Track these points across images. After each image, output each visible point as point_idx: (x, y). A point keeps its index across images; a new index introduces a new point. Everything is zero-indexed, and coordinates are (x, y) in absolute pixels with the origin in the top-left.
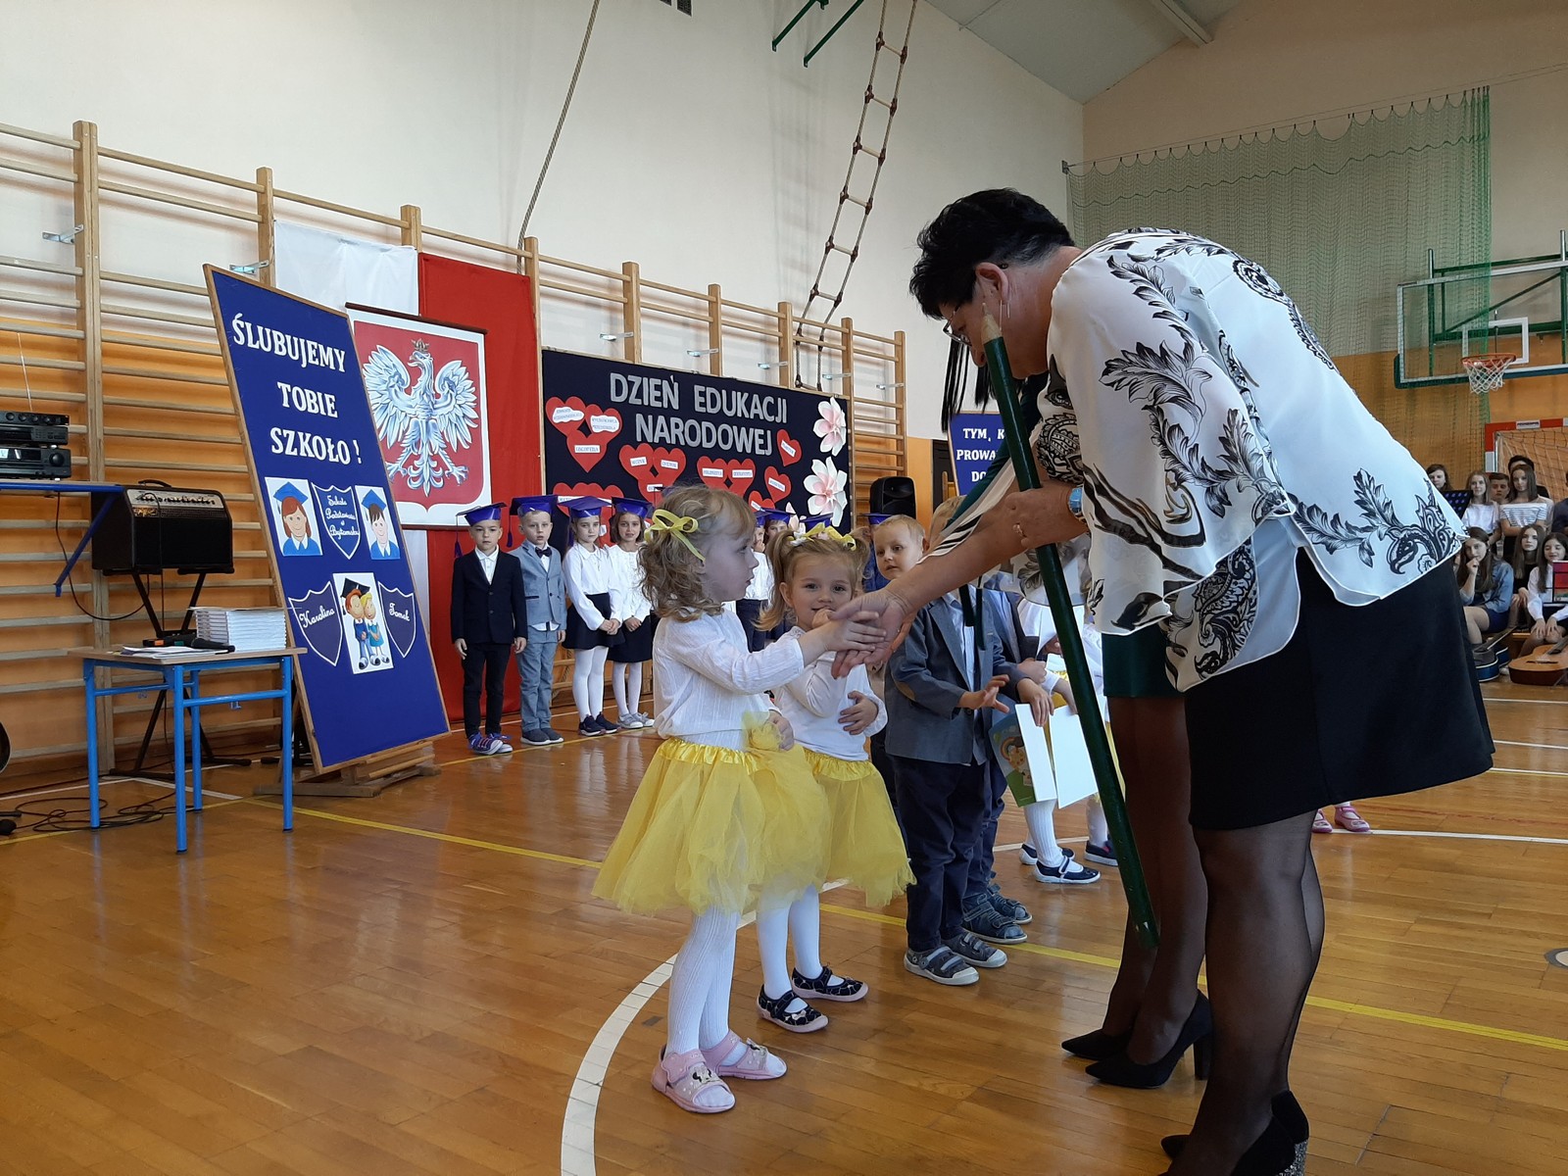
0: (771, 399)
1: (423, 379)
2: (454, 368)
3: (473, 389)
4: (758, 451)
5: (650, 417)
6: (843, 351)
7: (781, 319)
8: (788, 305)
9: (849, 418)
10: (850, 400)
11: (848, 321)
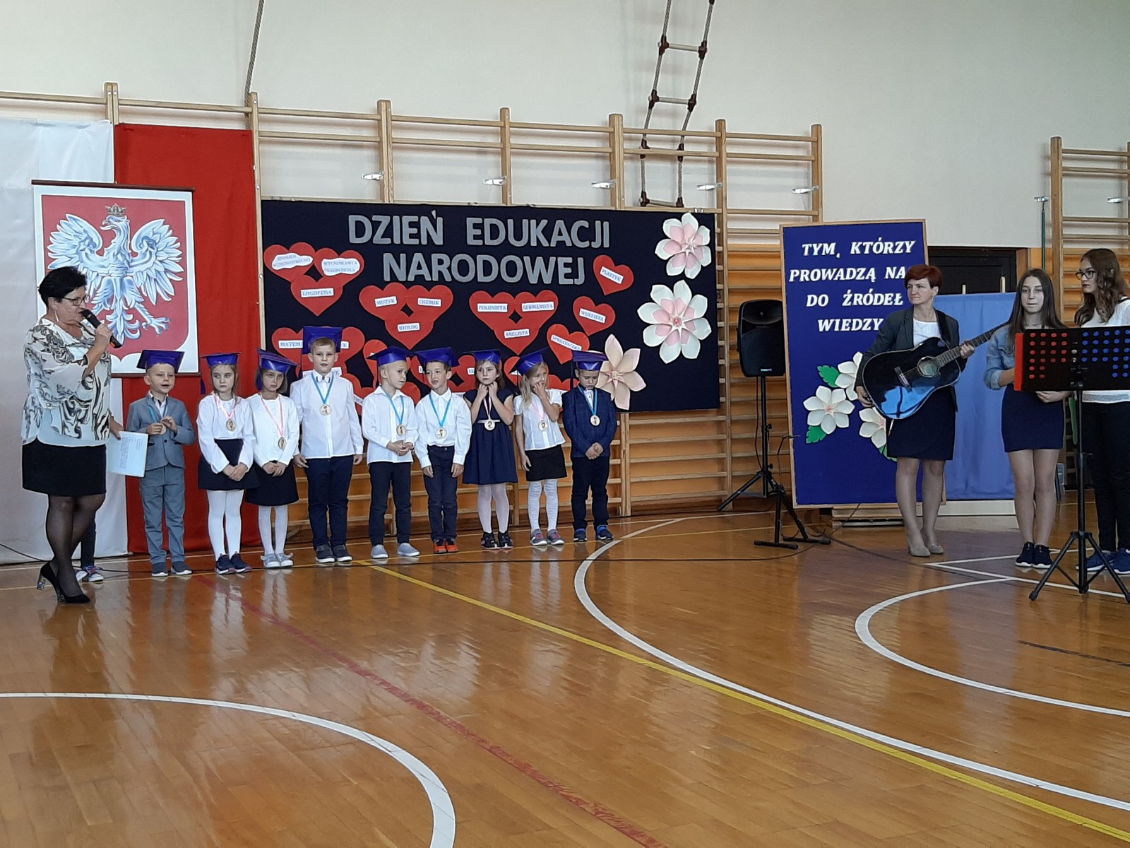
0: (586, 224)
1: (118, 241)
2: (156, 228)
3: (179, 244)
4: (563, 281)
5: (403, 257)
6: (717, 157)
7: (610, 133)
8: (616, 118)
9: (718, 234)
10: (722, 213)
11: (720, 124)
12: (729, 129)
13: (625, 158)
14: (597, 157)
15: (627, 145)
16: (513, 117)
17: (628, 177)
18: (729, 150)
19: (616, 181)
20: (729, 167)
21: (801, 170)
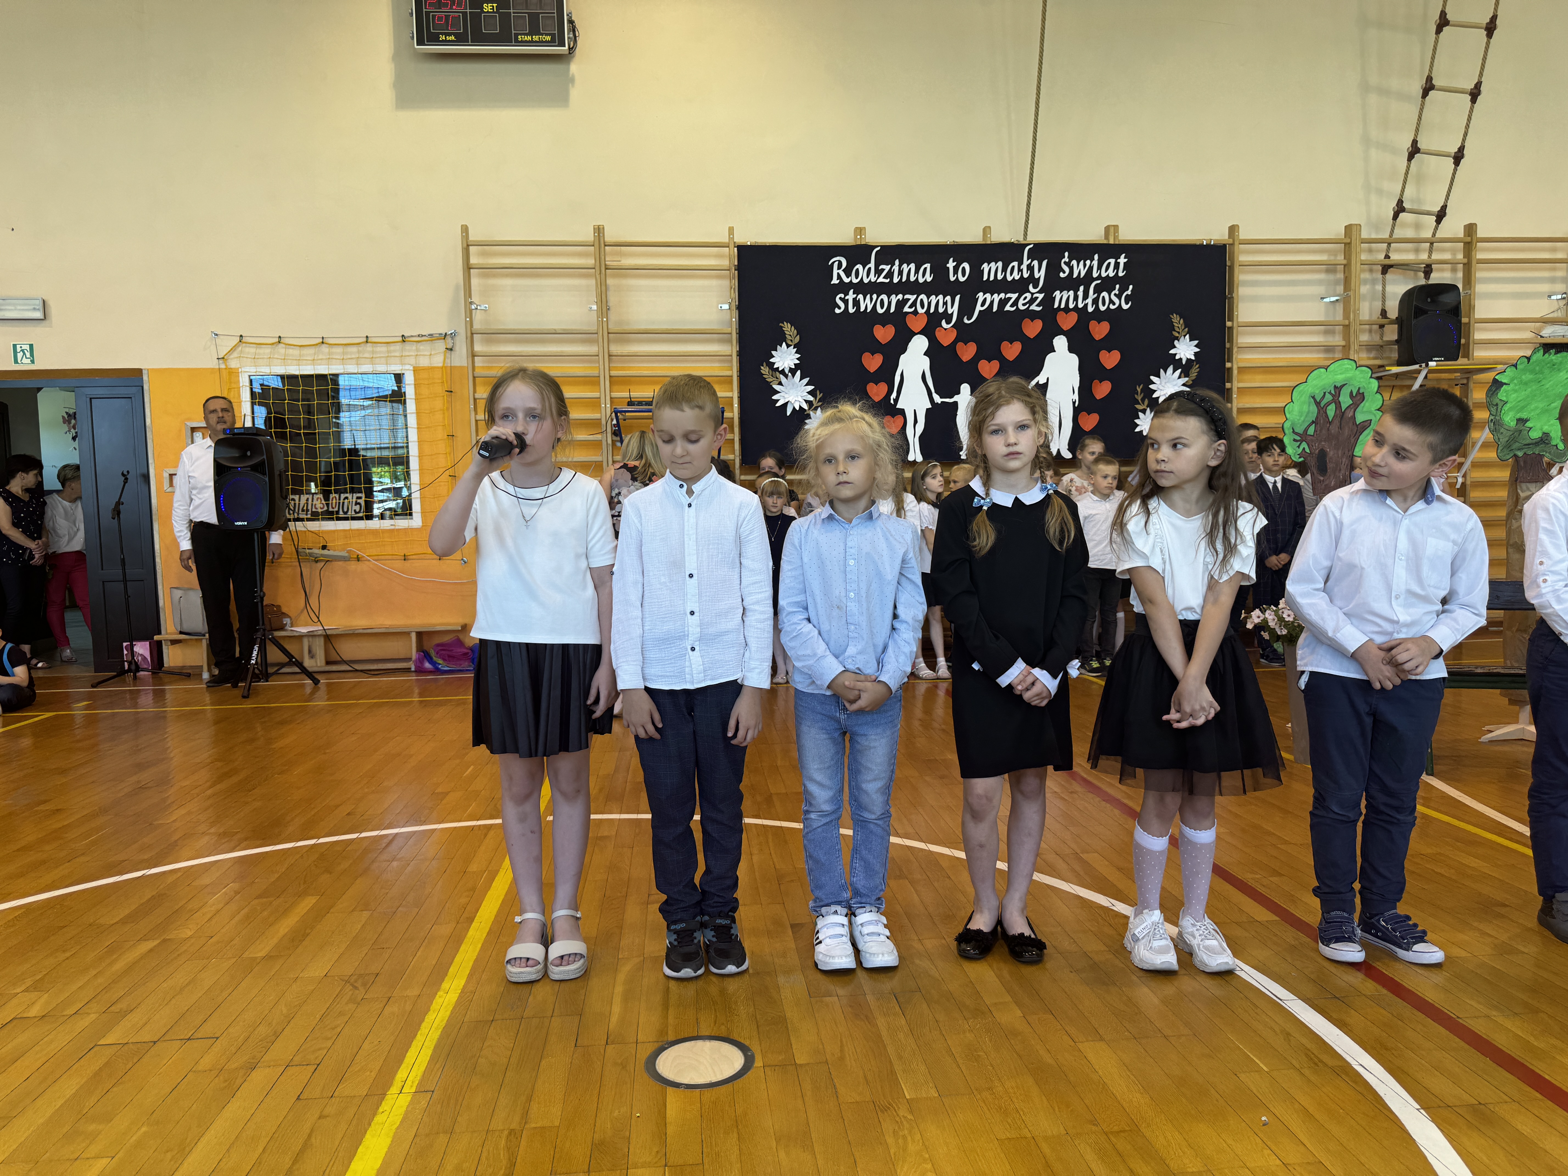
6: (1464, 264)
7: (1345, 244)
8: (1354, 229)
9: (1464, 345)
10: (1469, 323)
11: (1470, 229)
12: (1481, 233)
13: (1362, 271)
14: (1328, 271)
15: (1364, 257)
16: (1243, 235)
17: (1364, 289)
18: (1480, 256)
19: (1351, 293)
20: (1479, 275)
21: (1560, 274)
